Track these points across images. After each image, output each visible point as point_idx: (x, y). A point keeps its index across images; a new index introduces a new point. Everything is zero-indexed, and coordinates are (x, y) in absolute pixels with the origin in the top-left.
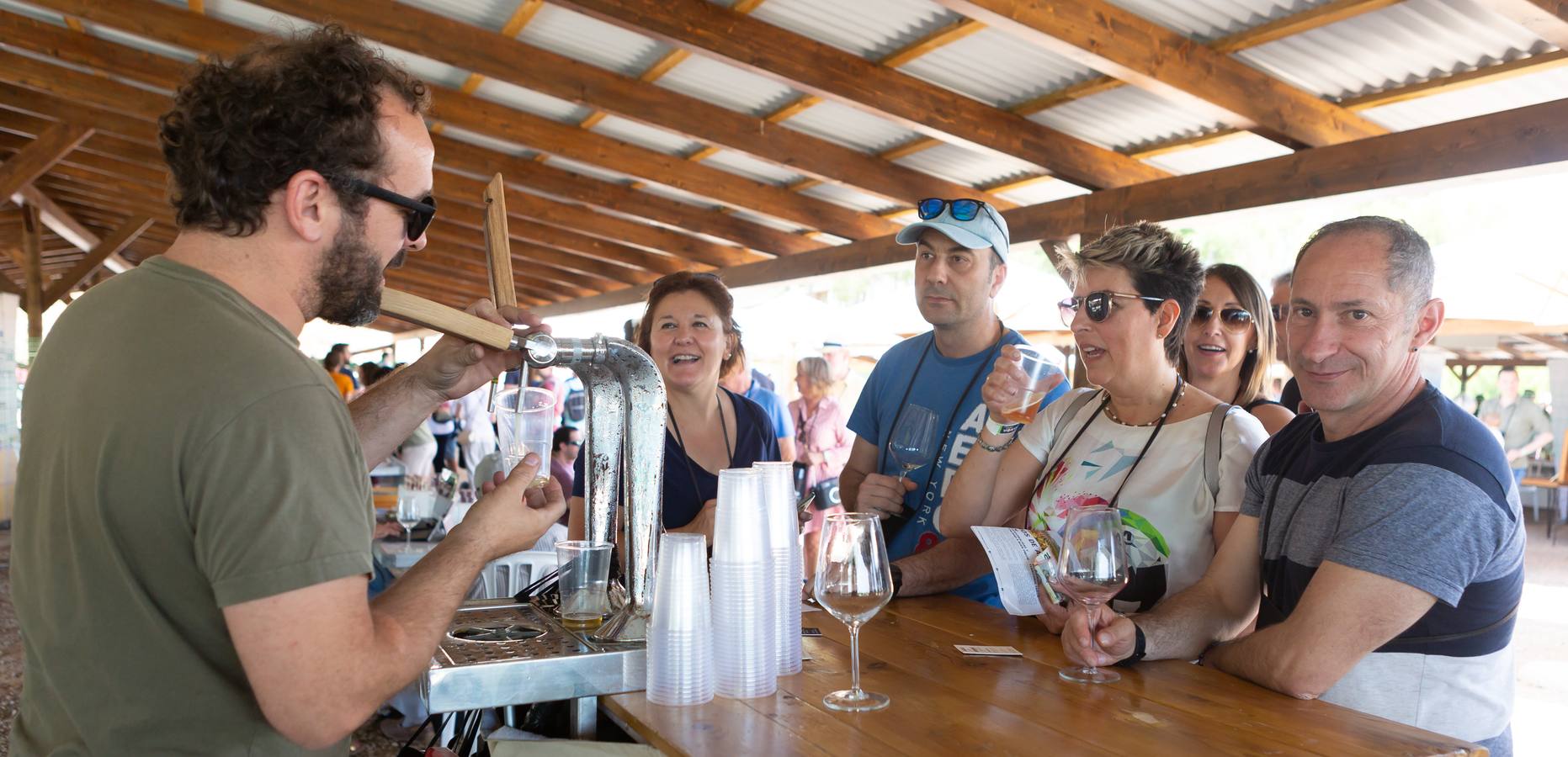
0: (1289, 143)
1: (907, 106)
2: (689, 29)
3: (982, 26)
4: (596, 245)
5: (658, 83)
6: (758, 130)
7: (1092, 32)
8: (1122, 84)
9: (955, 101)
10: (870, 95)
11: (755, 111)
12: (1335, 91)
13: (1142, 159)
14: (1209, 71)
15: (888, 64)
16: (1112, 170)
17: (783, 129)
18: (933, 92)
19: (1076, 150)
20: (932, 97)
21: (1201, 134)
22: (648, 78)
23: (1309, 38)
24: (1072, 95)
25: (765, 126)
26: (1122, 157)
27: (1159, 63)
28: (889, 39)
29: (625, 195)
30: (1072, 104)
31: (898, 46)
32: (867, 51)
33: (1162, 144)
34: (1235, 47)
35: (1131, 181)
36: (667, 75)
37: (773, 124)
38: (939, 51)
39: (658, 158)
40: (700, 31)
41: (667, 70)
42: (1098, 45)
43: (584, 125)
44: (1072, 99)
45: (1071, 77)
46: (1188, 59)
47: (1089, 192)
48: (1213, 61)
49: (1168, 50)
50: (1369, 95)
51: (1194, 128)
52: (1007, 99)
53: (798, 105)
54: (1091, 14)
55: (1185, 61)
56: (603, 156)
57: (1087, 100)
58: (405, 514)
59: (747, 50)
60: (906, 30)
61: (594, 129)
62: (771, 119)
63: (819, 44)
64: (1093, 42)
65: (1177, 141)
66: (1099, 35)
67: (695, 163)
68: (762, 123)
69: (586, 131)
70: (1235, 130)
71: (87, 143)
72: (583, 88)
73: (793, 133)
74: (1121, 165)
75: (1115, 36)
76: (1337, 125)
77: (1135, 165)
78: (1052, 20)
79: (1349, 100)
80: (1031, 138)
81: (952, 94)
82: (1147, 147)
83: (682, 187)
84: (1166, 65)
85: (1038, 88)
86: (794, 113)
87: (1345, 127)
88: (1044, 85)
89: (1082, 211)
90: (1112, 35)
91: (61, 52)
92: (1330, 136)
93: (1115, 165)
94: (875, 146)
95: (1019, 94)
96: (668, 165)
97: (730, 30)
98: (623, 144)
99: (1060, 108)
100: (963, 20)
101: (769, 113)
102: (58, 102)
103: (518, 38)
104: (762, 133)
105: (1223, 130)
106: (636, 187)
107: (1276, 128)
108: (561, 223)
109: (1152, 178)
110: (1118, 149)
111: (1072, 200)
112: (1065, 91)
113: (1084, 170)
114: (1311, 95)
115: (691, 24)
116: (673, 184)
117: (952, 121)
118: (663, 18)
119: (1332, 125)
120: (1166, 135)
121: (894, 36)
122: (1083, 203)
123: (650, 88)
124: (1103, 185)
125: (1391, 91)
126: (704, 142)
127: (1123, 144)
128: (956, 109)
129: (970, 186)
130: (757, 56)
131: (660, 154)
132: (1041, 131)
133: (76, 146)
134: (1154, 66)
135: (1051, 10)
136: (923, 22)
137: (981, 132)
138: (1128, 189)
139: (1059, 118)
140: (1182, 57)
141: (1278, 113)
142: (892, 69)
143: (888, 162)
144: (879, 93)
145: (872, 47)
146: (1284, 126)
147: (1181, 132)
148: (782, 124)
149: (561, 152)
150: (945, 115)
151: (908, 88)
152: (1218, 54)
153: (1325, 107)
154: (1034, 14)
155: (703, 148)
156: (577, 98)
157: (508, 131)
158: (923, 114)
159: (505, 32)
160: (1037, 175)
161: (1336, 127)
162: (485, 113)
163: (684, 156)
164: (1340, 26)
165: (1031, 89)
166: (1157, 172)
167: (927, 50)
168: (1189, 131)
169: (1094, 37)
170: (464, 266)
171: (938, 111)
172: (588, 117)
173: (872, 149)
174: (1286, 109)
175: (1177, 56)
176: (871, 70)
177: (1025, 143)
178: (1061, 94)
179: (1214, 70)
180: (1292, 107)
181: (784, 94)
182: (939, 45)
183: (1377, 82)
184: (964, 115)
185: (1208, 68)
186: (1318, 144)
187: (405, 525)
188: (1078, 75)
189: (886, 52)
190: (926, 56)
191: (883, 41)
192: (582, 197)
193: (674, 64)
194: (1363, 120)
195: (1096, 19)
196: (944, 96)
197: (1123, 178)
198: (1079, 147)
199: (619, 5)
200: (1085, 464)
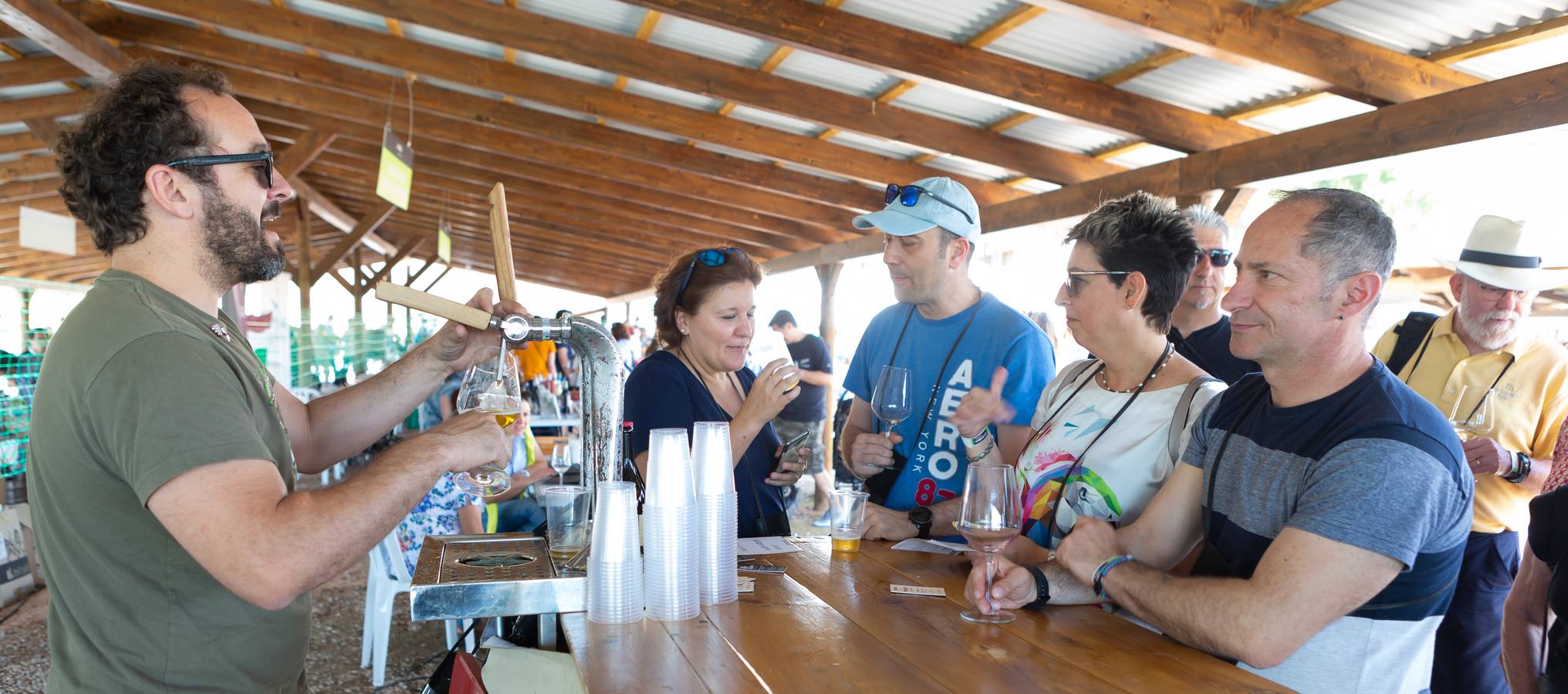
0: (1369, 100)
1: (993, 83)
2: (784, 26)
4: (756, 217)
5: (775, 73)
6: (870, 110)
7: (1147, 7)
8: (1189, 55)
9: (1042, 75)
10: (956, 75)
11: (868, 93)
12: (1422, 46)
13: (1242, 120)
14: (1275, 35)
15: (974, 44)
16: (1208, 133)
17: (894, 108)
18: (1019, 68)
19: (1168, 115)
20: (1019, 74)
21: (1294, 94)
22: (765, 69)
24: (1154, 64)
25: (876, 105)
26: (1220, 120)
27: (1219, 31)
28: (972, 22)
29: (768, 173)
30: (1157, 72)
31: (981, 28)
32: (954, 35)
33: (1257, 105)
34: (1302, 10)
35: (1229, 143)
36: (782, 65)
37: (884, 104)
38: (1018, 30)
39: (789, 139)
40: (794, 28)
41: (780, 61)
42: (1152, 18)
43: (722, 112)
44: (1155, 68)
46: (1252, 24)
47: (1184, 155)
48: (1280, 25)
49: (1229, 18)
50: (1458, 48)
52: (1095, 70)
53: (899, 89)
55: (1248, 27)
56: (740, 139)
57: (1171, 66)
58: (558, 461)
59: (837, 41)
60: (985, 13)
61: (730, 116)
62: (882, 100)
63: (907, 31)
64: (1147, 16)
65: (1272, 101)
66: (1154, 8)
67: (824, 142)
68: (874, 104)
69: (724, 117)
70: (1312, 93)
71: (335, 145)
72: (708, 82)
73: (903, 111)
74: (1218, 128)
75: (1171, 7)
76: (1425, 79)
77: (1233, 126)
79: (1435, 54)
80: (1121, 107)
81: (1039, 68)
82: (1243, 109)
83: (811, 165)
84: (1228, 32)
85: (1123, 59)
86: (902, 93)
87: (1434, 81)
88: (1128, 56)
89: (1176, 175)
90: (1168, 7)
91: (301, 75)
92: (1417, 91)
93: (1211, 127)
94: (984, 120)
95: (1106, 65)
96: (799, 145)
97: (821, 24)
98: (758, 127)
99: (1147, 76)
101: (878, 96)
102: (308, 113)
103: (650, 41)
104: (874, 113)
106: (777, 164)
107: (1351, 86)
108: (719, 199)
109: (1252, 137)
110: (1216, 113)
111: (1168, 164)
112: (1147, 61)
113: (1178, 134)
114: (1395, 52)
115: (785, 21)
116: (803, 161)
117: (1039, 95)
118: (762, 19)
119: (1418, 79)
120: (1260, 96)
121: (976, 19)
122: (1178, 166)
123: (768, 77)
124: (1198, 148)
125: (1479, 42)
126: (829, 126)
127: (1219, 106)
128: (1043, 83)
129: (1081, 152)
130: (847, 46)
131: (792, 135)
132: (1130, 99)
133: (324, 147)
134: (1214, 35)
136: (999, 5)
137: (1069, 103)
138: (1219, 152)
139: (1143, 85)
140: (1244, 23)
141: (1355, 71)
142: (978, 50)
143: (996, 134)
144: (966, 73)
145: (958, 31)
146: (1362, 84)
147: (1274, 93)
148: (892, 103)
149: (703, 137)
150: (1032, 90)
151: (994, 66)
152: (1285, 17)
153: (1411, 63)
155: (827, 130)
156: (703, 91)
157: (655, 121)
158: (1009, 89)
159: (638, 36)
160: (1133, 143)
161: (1423, 81)
162: (635, 106)
163: (815, 136)
165: (1116, 60)
166: (1257, 132)
167: (1006, 30)
168: (1282, 92)
169: (1148, 11)
170: (648, 238)
171: (1025, 86)
172: (723, 106)
173: (981, 123)
174: (1364, 68)
175: (1240, 21)
176: (957, 51)
177: (1115, 112)
178: (1144, 64)
179: (1281, 33)
180: (1371, 64)
181: (884, 80)
182: (1016, 25)
183: (1464, 34)
184: (1051, 88)
185: (1275, 34)
186: (1400, 100)
187: (557, 470)
189: (972, 33)
190: (1008, 35)
191: (966, 24)
192: (730, 175)
194: (1453, 71)
196: (1030, 72)
197: (1219, 139)
198: (1172, 113)
199: (719, 9)
200: (1068, 425)
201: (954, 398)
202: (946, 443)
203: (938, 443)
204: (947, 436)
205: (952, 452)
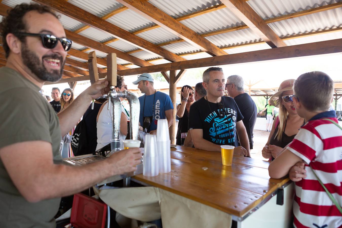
0: (212, 55)
2: (92, 22)
3: (160, 26)
5: (79, 34)
6: (101, 46)
7: (181, 31)
9: (147, 42)
11: (101, 41)
12: (220, 46)
13: (181, 56)
14: (200, 40)
15: (134, 33)
16: (176, 58)
17: (106, 46)
18: (143, 40)
20: (143, 41)
22: (76, 32)
23: (218, 36)
28: (135, 28)
30: (170, 45)
31: (137, 30)
33: (185, 54)
34: (205, 36)
37: (104, 45)
39: (74, 50)
40: (94, 23)
44: (171, 44)
45: (174, 38)
46: (197, 37)
47: (171, 62)
48: (201, 38)
49: (194, 35)
50: (226, 47)
51: (192, 51)
52: (157, 43)
53: (111, 41)
54: (181, 27)
57: (173, 44)
60: (139, 27)
63: (120, 28)
64: (181, 33)
65: (188, 53)
66: (183, 31)
67: (83, 52)
68: (102, 44)
70: (203, 51)
73: (109, 47)
74: (177, 57)
76: (221, 52)
77: (180, 58)
78: (174, 27)
79: (222, 47)
80: (161, 51)
82: (182, 54)
83: (80, 57)
85: (164, 41)
86: (110, 43)
89: (170, 66)
92: (219, 54)
95: (160, 42)
96: (77, 52)
97: (101, 23)
99: (167, 45)
100: (156, 25)
101: (104, 42)
105: (201, 51)
111: (168, 64)
112: (169, 42)
113: (170, 58)
114: (216, 46)
118: (86, 19)
119: (219, 52)
120: (186, 52)
121: (137, 28)
122: (170, 64)
123: (77, 34)
124: (174, 61)
125: (230, 46)
126: (87, 47)
127: (177, 53)
128: (147, 44)
129: (144, 60)
130: (107, 29)
131: (75, 49)
132: (163, 50)
134: (192, 38)
135: (174, 25)
136: (144, 25)
137: (152, 49)
138: (180, 62)
139: (167, 48)
141: (211, 49)
142: (135, 35)
143: (128, 54)
144: (132, 39)
145: (131, 30)
147: (189, 51)
150: (145, 45)
151: (138, 39)
153: (218, 48)
154: (171, 26)
155: (86, 49)
158: (141, 45)
160: (161, 58)
163: (81, 50)
164: (224, 34)
165: (162, 41)
166: (183, 59)
167: (143, 31)
171: (144, 44)
173: (125, 51)
175: (195, 37)
176: (131, 34)
178: (168, 43)
180: (213, 48)
181: (110, 37)
183: (227, 44)
184: (149, 45)
186: (217, 55)
188: (176, 38)
189: (134, 31)
190: (143, 33)
193: (84, 29)
194: (224, 51)
196: (145, 41)
197: (178, 60)
198: (170, 53)
199: (76, 15)
202: (157, 114)
203: (156, 114)
204: (157, 112)
205: (159, 115)
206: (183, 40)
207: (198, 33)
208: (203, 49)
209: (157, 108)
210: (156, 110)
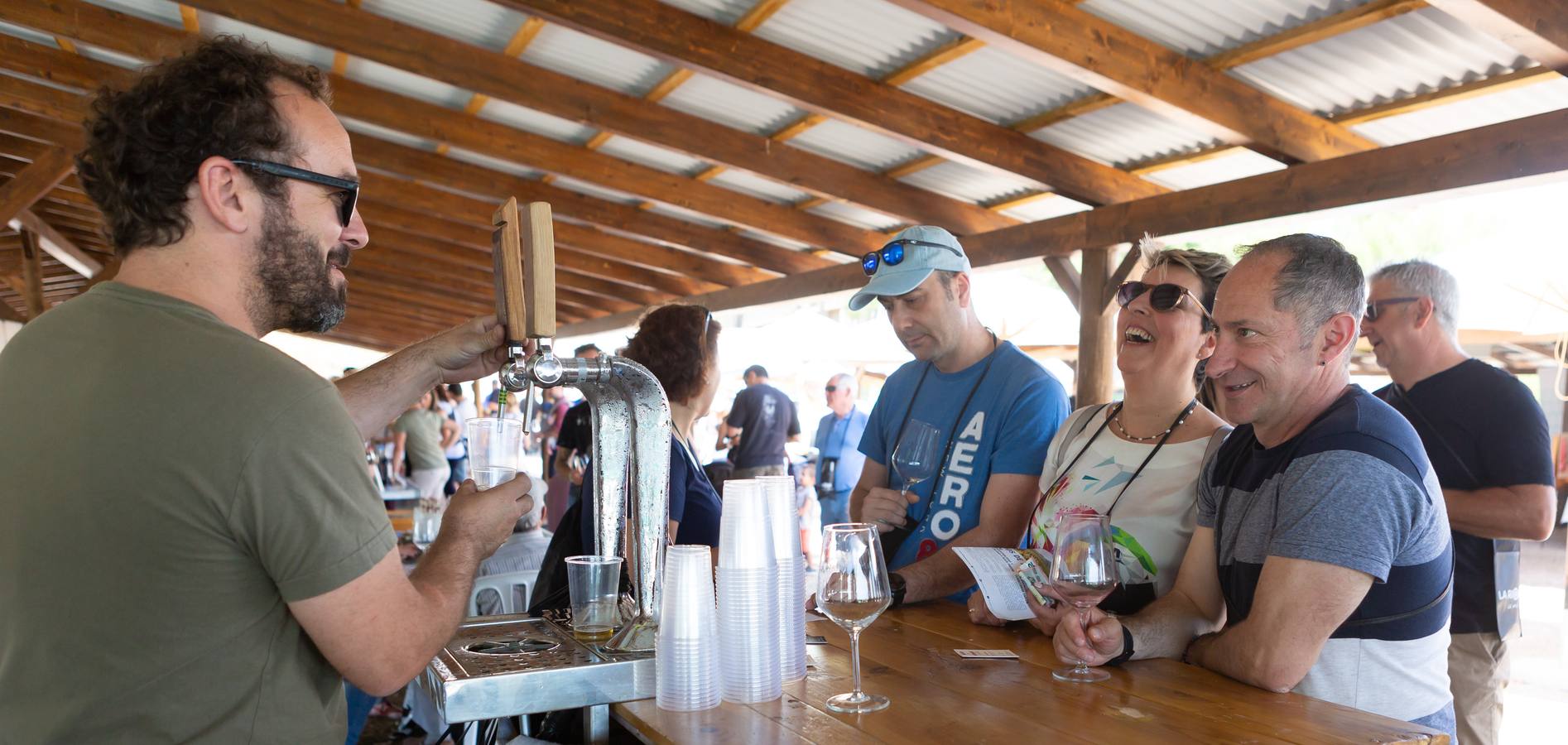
0: (1282, 158)
1: (910, 125)
2: (692, 48)
3: (982, 44)
4: (606, 265)
5: (663, 103)
6: (764, 149)
7: (1090, 50)
8: (1119, 101)
9: (957, 119)
10: (873, 113)
11: (761, 130)
12: (1326, 107)
13: (1142, 174)
14: (1204, 88)
15: (890, 82)
16: (1112, 186)
17: (789, 148)
18: (935, 109)
19: (1077, 166)
20: (936, 117)
21: (1198, 150)
22: (652, 98)
23: (1302, 55)
24: (1072, 112)
25: (771, 143)
26: (1123, 174)
27: (1155, 80)
28: (891, 57)
29: (632, 216)
30: (1071, 121)
31: (900, 64)
32: (870, 70)
33: (1161, 160)
34: (1228, 64)
35: (1131, 197)
36: (672, 95)
37: (779, 143)
38: (940, 69)
39: (664, 177)
40: (703, 51)
41: (671, 89)
42: (1095, 62)
43: (590, 146)
44: (1072, 116)
45: (1070, 94)
46: (1183, 75)
47: (1090, 208)
48: (1208, 78)
49: (1164, 67)
50: (1359, 111)
51: (1192, 144)
52: (1008, 116)
53: (803, 124)
54: (1088, 31)
55: (1180, 78)
56: (610, 176)
57: (1086, 116)
59: (749, 69)
60: (908, 48)
61: (600, 150)
62: (777, 138)
63: (822, 63)
64: (1090, 60)
65: (1176, 156)
66: (1096, 52)
67: (702, 183)
68: (768, 142)
69: (593, 151)
70: (1230, 146)
72: (588, 108)
73: (798, 151)
74: (1121, 182)
75: (1112, 53)
76: (1330, 140)
77: (1135, 181)
78: (1050, 38)
79: (1340, 115)
80: (1033, 155)
81: (954, 112)
82: (1146, 163)
83: (690, 206)
84: (1162, 82)
85: (1039, 105)
86: (800, 132)
87: (1336, 142)
88: (1045, 102)
89: (1083, 227)
90: (1108, 52)
91: (53, 74)
92: (1322, 151)
93: (1116, 181)
94: (880, 164)
95: (1020, 111)
96: (675, 185)
97: (733, 49)
98: (630, 164)
99: (1061, 125)
100: (963, 39)
101: (774, 133)
102: (50, 125)
103: (520, 58)
104: (768, 152)
105: (1220, 146)
106: (645, 207)
107: (1268, 142)
108: (571, 244)
109: (1152, 193)
110: (1118, 166)
111: (1074, 216)
112: (1064, 109)
113: (1086, 186)
114: (1305, 111)
115: (695, 46)
116: (680, 203)
117: (955, 139)
118: (667, 37)
119: (1323, 138)
120: (1165, 151)
121: (896, 54)
122: (1084, 220)
123: (654, 107)
124: (1103, 202)
125: (1379, 107)
126: (710, 161)
127: (1123, 160)
128: (958, 127)
130: (759, 75)
131: (666, 174)
132: (1043, 148)
134: (1150, 83)
135: (1048, 27)
136: (925, 40)
137: (983, 149)
138: (1128, 205)
139: (1059, 135)
140: (1177, 73)
141: (1271, 129)
142: (894, 88)
143: (893, 179)
144: (882, 112)
145: (874, 65)
146: (1277, 142)
147: (1178, 148)
148: (787, 143)
149: (568, 172)
150: (948, 133)
151: (911, 107)
152: (1213, 71)
153: (1317, 123)
154: (1033, 32)
155: (709, 168)
156: (582, 118)
157: (514, 152)
158: (926, 132)
159: (508, 52)
160: (1040, 192)
161: (1328, 142)
162: (490, 134)
163: (691, 175)
164: (1332, 43)
165: (1032, 107)
166: (1156, 187)
167: (929, 68)
168: (1186, 148)
169: (1091, 55)
170: (475, 288)
171: (941, 129)
172: (594, 137)
173: (877, 167)
174: (1280, 125)
175: (1173, 72)
176: (874, 88)
177: (1027, 160)
178: (1061, 111)
179: (1209, 86)
180: (1286, 123)
181: (789, 112)
182: (941, 63)
183: (1367, 97)
184: (966, 132)
185: (1203, 85)
186: (1310, 159)
188: (1077, 92)
189: (889, 70)
190: (929, 74)
191: (885, 59)
192: (590, 217)
193: (679, 83)
194: (1354, 135)
195: (1092, 36)
196: (947, 115)
197: (1122, 193)
198: (1080, 164)
199: (621, 24)
200: (1086, 478)
201: (965, 452)
202: (952, 500)
203: (944, 500)
204: (953, 493)
205: (956, 510)
206: (1114, 100)
207: (1191, 52)
208: (1226, 134)
209: (961, 463)
210: (949, 480)
